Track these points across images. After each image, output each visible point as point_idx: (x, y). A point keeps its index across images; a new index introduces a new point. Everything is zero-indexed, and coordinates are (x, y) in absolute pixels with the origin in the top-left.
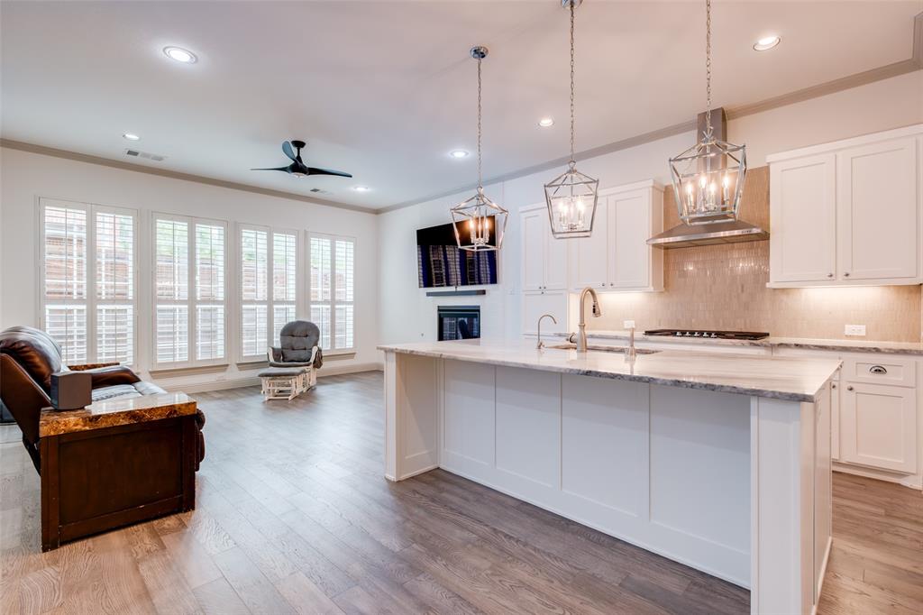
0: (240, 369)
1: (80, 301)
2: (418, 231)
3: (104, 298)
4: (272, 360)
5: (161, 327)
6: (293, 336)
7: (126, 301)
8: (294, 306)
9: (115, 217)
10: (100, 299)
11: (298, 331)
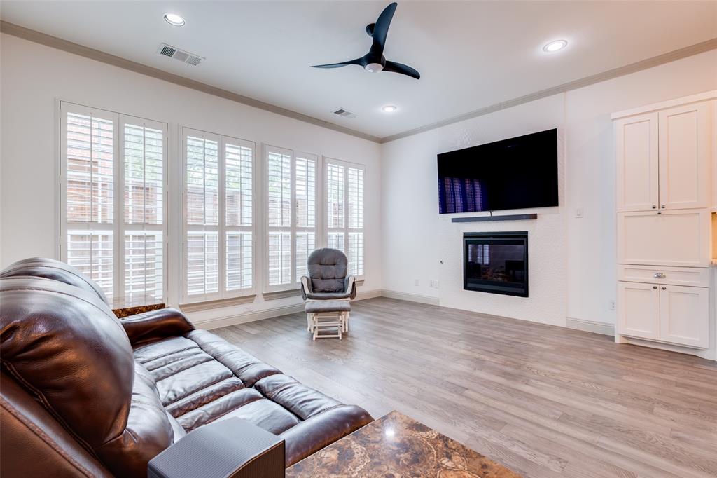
0: (266, 300)
1: (105, 225)
2: (439, 156)
3: (130, 222)
4: (307, 292)
5: (191, 255)
6: (321, 264)
7: (154, 227)
8: (313, 233)
9: (144, 131)
10: (127, 224)
11: (326, 259)
